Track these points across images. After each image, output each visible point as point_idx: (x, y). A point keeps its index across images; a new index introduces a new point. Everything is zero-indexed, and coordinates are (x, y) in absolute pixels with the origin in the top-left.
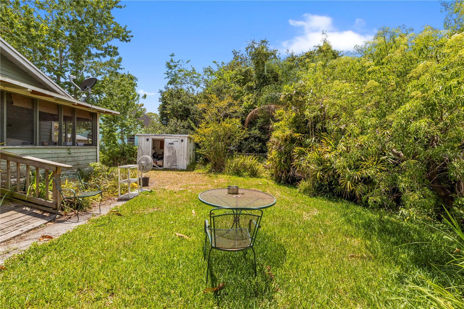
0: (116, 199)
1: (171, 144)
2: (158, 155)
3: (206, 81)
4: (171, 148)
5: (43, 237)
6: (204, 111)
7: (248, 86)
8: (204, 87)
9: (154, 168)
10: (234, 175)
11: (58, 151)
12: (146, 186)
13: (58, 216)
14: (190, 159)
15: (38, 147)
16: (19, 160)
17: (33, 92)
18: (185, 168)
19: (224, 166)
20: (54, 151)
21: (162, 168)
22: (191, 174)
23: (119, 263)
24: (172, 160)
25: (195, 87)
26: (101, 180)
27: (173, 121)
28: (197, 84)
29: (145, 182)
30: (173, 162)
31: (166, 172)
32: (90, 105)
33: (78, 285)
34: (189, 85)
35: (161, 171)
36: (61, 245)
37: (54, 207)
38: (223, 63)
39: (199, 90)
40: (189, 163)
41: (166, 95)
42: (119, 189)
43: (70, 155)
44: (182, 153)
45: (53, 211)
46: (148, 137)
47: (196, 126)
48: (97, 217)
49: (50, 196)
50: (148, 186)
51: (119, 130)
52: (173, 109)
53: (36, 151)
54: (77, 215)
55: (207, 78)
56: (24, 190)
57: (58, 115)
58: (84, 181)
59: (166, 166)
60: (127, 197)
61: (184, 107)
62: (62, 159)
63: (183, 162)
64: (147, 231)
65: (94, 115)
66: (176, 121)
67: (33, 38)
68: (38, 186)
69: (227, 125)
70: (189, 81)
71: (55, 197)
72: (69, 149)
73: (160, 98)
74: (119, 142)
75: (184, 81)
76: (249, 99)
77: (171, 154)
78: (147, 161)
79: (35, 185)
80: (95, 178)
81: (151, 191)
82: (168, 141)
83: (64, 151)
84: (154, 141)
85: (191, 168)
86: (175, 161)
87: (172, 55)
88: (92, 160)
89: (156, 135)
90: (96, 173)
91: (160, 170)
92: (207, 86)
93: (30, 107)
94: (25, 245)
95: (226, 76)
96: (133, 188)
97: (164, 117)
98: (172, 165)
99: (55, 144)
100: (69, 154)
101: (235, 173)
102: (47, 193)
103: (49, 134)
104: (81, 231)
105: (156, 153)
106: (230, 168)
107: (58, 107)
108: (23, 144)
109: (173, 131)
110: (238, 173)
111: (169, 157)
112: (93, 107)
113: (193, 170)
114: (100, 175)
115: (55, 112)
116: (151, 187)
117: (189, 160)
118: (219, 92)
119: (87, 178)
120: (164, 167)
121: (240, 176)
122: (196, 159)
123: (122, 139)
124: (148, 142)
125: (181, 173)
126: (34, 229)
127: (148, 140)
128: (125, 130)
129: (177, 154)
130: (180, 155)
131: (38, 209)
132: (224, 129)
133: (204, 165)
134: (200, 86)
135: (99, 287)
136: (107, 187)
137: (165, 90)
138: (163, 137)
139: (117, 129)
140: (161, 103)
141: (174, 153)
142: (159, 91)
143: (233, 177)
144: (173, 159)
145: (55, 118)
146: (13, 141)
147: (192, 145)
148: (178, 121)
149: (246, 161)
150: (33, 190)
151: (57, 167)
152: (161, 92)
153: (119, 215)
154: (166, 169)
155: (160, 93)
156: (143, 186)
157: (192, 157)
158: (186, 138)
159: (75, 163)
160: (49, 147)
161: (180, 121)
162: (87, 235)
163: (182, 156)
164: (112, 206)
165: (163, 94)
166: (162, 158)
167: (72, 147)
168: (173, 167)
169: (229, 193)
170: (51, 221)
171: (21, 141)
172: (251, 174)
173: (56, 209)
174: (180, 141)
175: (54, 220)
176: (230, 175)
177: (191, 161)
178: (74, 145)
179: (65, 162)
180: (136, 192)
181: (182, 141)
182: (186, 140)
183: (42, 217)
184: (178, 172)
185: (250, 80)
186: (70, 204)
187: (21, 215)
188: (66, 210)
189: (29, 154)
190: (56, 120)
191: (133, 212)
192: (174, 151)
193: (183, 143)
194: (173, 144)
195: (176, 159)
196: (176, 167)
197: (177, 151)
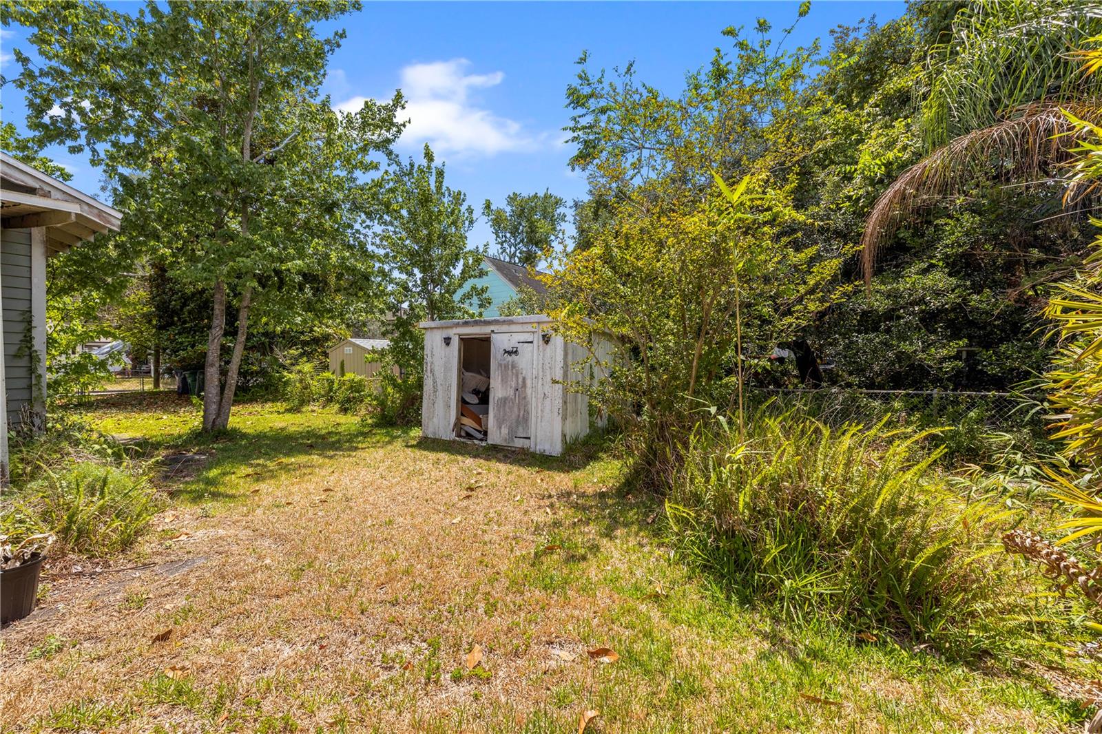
1: (510, 353)
4: (510, 370)
9: (460, 439)
18: (556, 449)
21: (483, 444)
24: (514, 417)
30: (518, 422)
44: (547, 390)
46: (450, 333)
59: (497, 435)
63: (551, 426)
77: (510, 393)
82: (500, 344)
86: (524, 420)
87: (582, 61)
89: (468, 324)
98: (513, 435)
111: (504, 401)
120: (490, 443)
124: (448, 350)
127: (447, 341)
129: (529, 391)
130: (540, 396)
138: (487, 330)
141: (520, 389)
144: (516, 409)
154: (495, 449)
163: (548, 401)
168: (519, 443)
174: (537, 339)
181: (546, 339)
192: (520, 380)
193: (549, 347)
194: (516, 352)
195: (527, 412)
196: (526, 444)
197: (529, 382)
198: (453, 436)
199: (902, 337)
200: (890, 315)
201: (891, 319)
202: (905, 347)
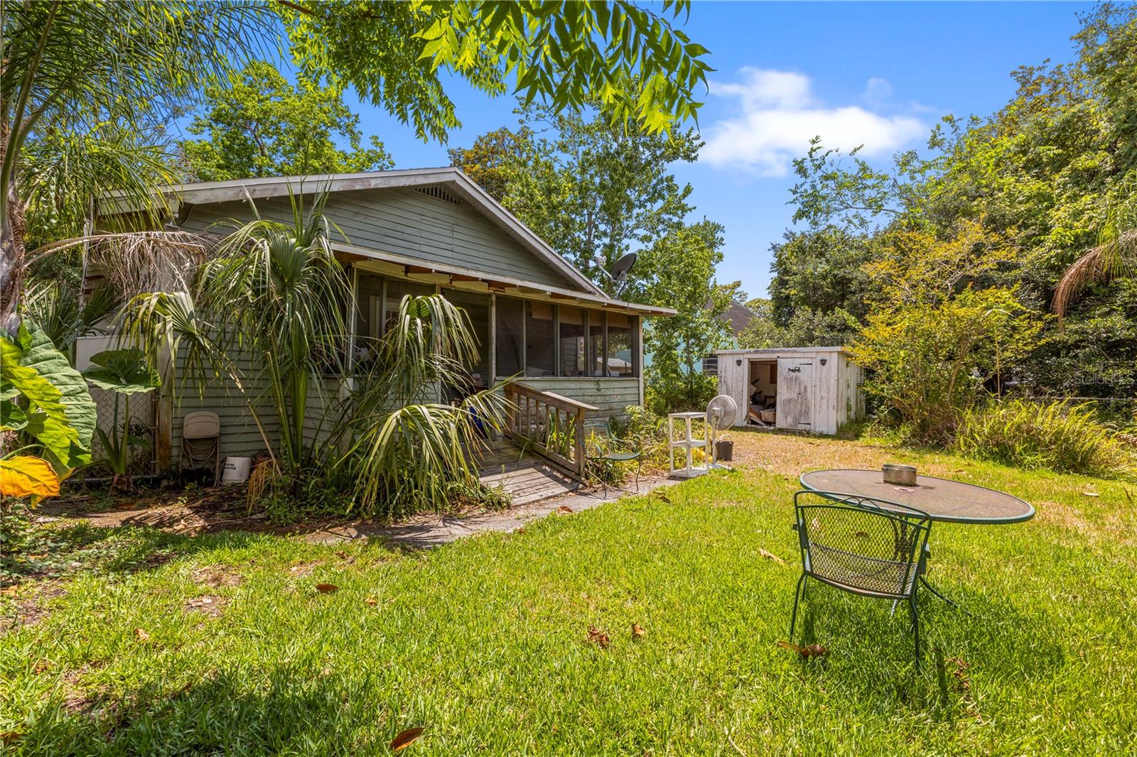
0: (666, 474)
1: (794, 371)
2: (766, 397)
3: (905, 192)
4: (794, 381)
5: (563, 508)
6: (888, 280)
7: (1074, 170)
8: (901, 210)
9: (751, 425)
10: (986, 459)
11: (584, 385)
12: (726, 460)
13: (581, 486)
14: (849, 409)
15: (560, 378)
16: (538, 397)
17: (554, 295)
18: (833, 430)
19: (951, 430)
20: (578, 385)
21: (772, 428)
22: (848, 446)
23: (650, 564)
24: (797, 411)
25: (867, 214)
26: (642, 438)
27: (803, 315)
28: (875, 206)
29: (724, 451)
30: (800, 414)
31: (780, 437)
32: (625, 304)
33: (595, 572)
34: (851, 212)
35: (771, 435)
36: (582, 522)
37: (577, 471)
38: (974, 120)
39: (881, 222)
40: (842, 418)
41: (787, 254)
42: (672, 458)
43: (599, 393)
44: (824, 394)
45: (576, 477)
46: (741, 357)
47: (862, 323)
48: (632, 497)
49: (572, 455)
50: (730, 460)
51: (683, 345)
52: (804, 283)
53: (557, 385)
54: (605, 489)
55: (909, 182)
56: (544, 442)
57: (583, 327)
58: (618, 435)
59: (781, 422)
60: (684, 474)
61: (835, 276)
62: (589, 398)
63: (827, 416)
64: (706, 533)
65: (633, 321)
66: (810, 315)
67: (554, 207)
68: (558, 437)
69: (962, 312)
70: (850, 203)
71: (578, 456)
72: (597, 382)
73: (772, 265)
74: (684, 368)
75: (836, 205)
76: (1077, 215)
77: (794, 396)
78: (724, 407)
79: (555, 435)
80: (633, 432)
81: (733, 471)
82: (784, 365)
83: (591, 385)
84: (754, 365)
85: (849, 431)
86: (806, 413)
88: (632, 402)
89: (756, 352)
90: (635, 426)
91: (768, 432)
92: (910, 204)
93: (550, 318)
94: (544, 513)
95: (983, 158)
96: (698, 459)
97: (783, 306)
98: (797, 422)
99: (580, 374)
100: (599, 390)
101: (992, 453)
102: (569, 449)
103: (574, 358)
104: (607, 510)
105: (760, 392)
106: (973, 438)
107: (583, 313)
108: (544, 374)
109: (802, 340)
110: (1002, 452)
111: (789, 401)
112: (632, 305)
113: (857, 436)
114: (642, 429)
115: (578, 323)
116: (736, 462)
117: (844, 411)
118: (948, 216)
119: (622, 433)
120: (778, 426)
121: (1010, 464)
122: (869, 410)
123: (689, 362)
124: (739, 368)
125: (818, 441)
126: (554, 497)
127: (739, 363)
128: (693, 344)
129: (809, 394)
130: (818, 398)
131: (559, 472)
132: (952, 326)
133: (892, 427)
134: (886, 207)
135: (619, 584)
136: (653, 451)
137: (784, 242)
138: (774, 356)
139: (678, 344)
140: (775, 275)
141: (802, 394)
142: (770, 246)
143: (984, 465)
144: (799, 407)
145: (578, 331)
146: (532, 370)
147: (853, 375)
148: (814, 314)
149: (1039, 419)
150: (553, 443)
151: (579, 408)
152: (774, 247)
153: (666, 500)
154: (781, 431)
155: (772, 252)
156: (718, 458)
157: (853, 403)
158: (835, 356)
159: (607, 407)
160: (572, 378)
161: (819, 313)
162: (614, 518)
163: (825, 401)
164: (658, 485)
165: (779, 253)
166: (773, 406)
167: (602, 379)
168: (801, 427)
169: (886, 482)
170: (572, 491)
171: (543, 371)
172: (1062, 461)
173: (579, 475)
174: (817, 363)
175: (575, 490)
176: (974, 458)
177: (852, 414)
178: (604, 375)
179: (593, 404)
180: (702, 468)
181: (823, 362)
182: (833, 360)
183: (564, 483)
184: (811, 440)
185: (1087, 147)
186: (597, 471)
187: (541, 475)
188: (591, 479)
189: (550, 390)
190: (581, 334)
191: (690, 500)
192: (802, 388)
193: (825, 368)
194: (799, 370)
195: (808, 408)
196: (808, 427)
197: (809, 389)
198: (745, 424)
199: (1088, 361)
200: (1077, 345)
201: (1078, 347)
202: (1090, 368)
